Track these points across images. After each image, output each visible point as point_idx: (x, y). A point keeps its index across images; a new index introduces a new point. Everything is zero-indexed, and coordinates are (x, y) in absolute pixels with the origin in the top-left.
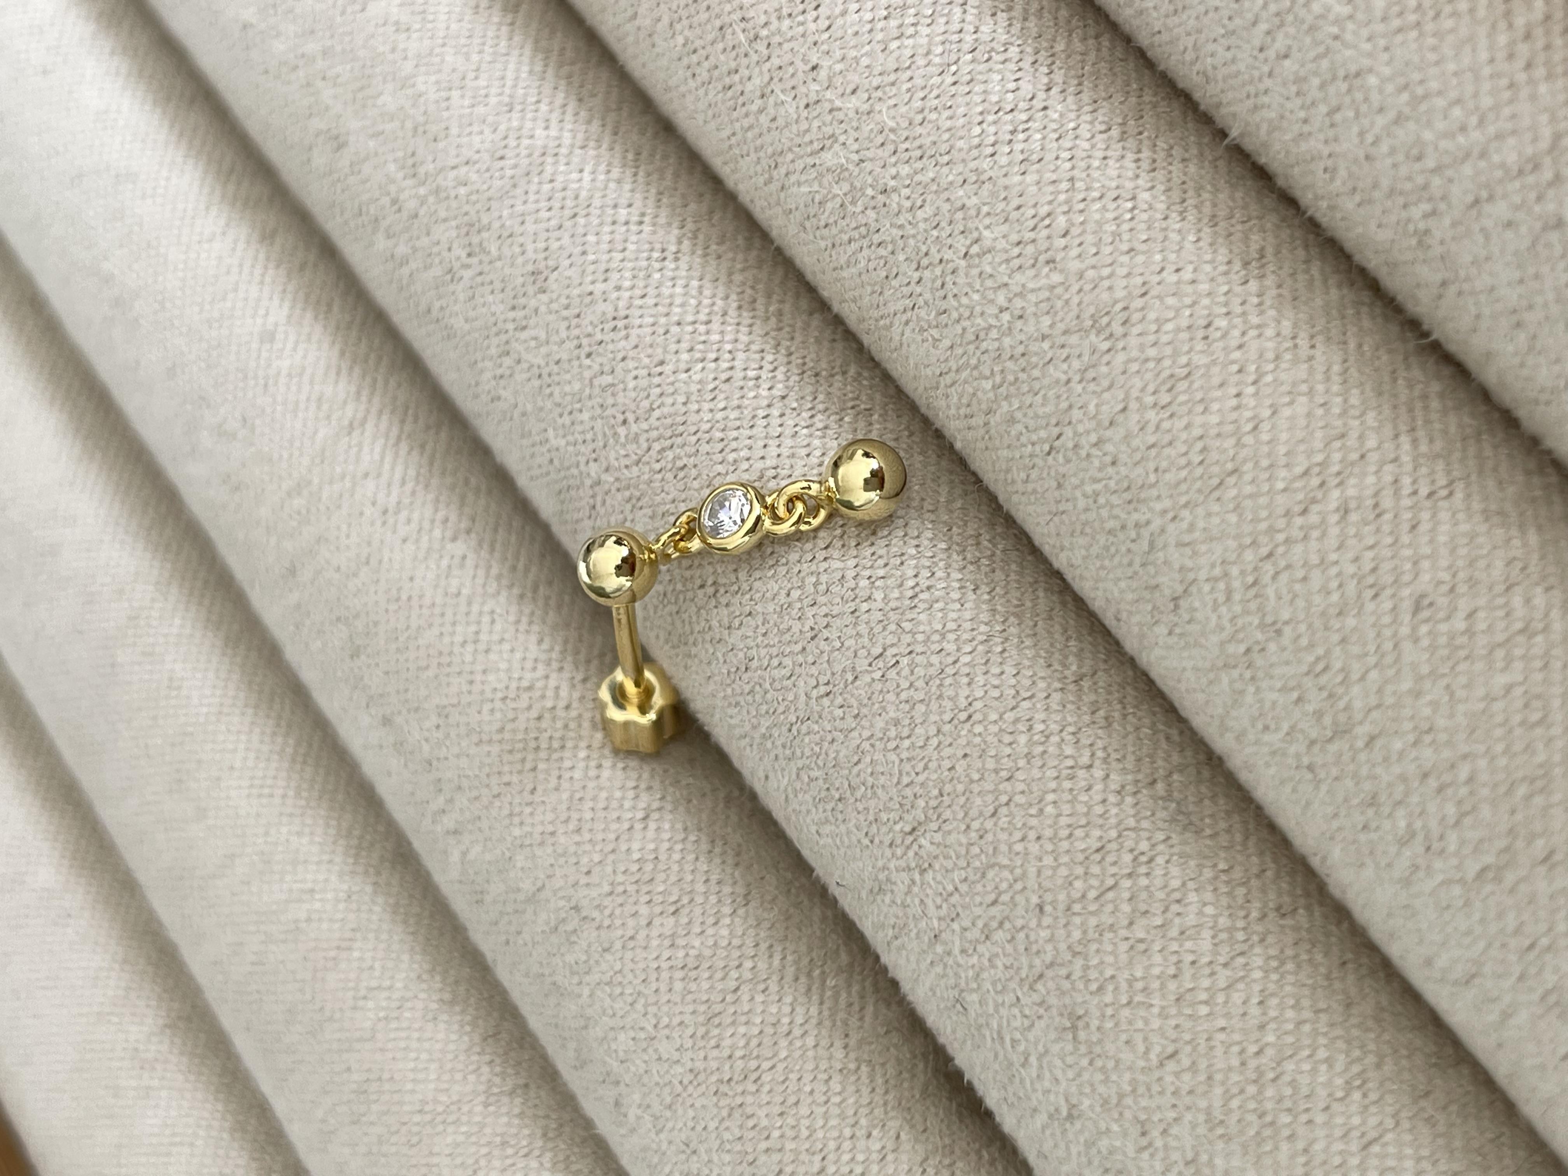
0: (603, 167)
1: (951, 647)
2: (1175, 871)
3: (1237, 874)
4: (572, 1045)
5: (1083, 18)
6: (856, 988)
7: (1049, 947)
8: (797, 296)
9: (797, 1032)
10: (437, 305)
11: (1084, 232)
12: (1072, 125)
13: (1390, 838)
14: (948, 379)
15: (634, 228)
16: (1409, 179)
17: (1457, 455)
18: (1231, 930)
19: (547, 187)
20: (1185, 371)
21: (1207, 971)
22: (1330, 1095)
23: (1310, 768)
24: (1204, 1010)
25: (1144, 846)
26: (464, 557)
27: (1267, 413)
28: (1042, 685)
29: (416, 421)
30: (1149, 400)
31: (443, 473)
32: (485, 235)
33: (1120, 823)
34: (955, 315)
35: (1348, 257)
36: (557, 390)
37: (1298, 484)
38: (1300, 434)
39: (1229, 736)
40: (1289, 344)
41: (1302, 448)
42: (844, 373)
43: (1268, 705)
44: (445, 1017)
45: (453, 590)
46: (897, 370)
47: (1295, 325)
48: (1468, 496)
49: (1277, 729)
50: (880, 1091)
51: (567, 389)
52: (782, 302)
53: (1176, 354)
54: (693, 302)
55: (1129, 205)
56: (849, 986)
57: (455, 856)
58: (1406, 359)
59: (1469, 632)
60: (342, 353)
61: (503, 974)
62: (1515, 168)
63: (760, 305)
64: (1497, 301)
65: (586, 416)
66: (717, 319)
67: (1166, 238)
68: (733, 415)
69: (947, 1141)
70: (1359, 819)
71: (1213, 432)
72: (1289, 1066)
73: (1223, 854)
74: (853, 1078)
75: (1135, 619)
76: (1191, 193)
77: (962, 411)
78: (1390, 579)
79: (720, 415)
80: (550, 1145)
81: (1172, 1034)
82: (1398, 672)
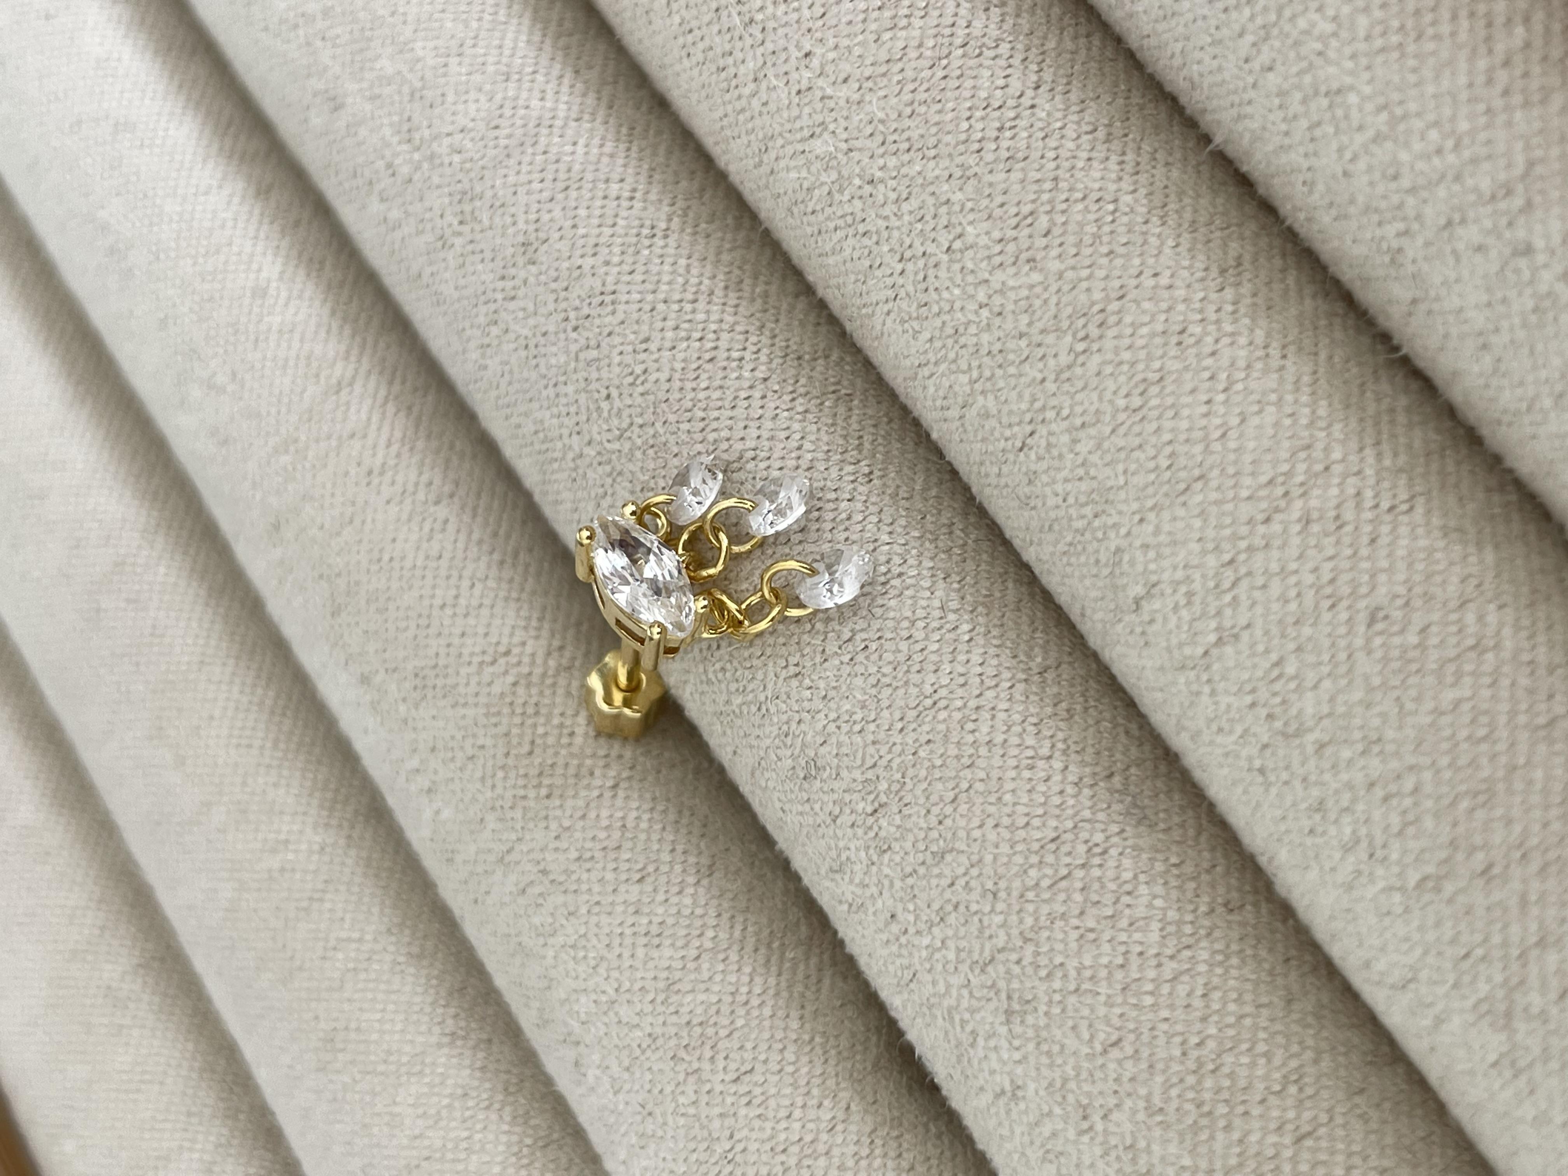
0: (596, 141)
1: (919, 635)
2: (1127, 862)
3: (1188, 869)
4: (536, 1004)
5: (1075, 16)
6: (814, 961)
7: (1001, 933)
8: (784, 278)
9: (755, 1002)
10: (428, 271)
11: (1063, 234)
12: (1059, 124)
13: (1335, 843)
14: (926, 372)
15: (625, 204)
16: (1385, 197)
17: (1420, 470)
18: (1180, 923)
19: (539, 158)
20: (1157, 376)
21: (1154, 962)
22: (1266, 1088)
23: (1262, 771)
24: (1148, 1000)
25: (1099, 837)
26: (446, 521)
27: (1234, 421)
28: (1006, 675)
29: (403, 383)
30: (1121, 403)
31: (429, 437)
32: (478, 204)
33: (1076, 814)
34: (935, 309)
35: (1324, 268)
36: (542, 362)
37: (1263, 493)
38: (1266, 443)
39: (1185, 736)
40: (1261, 353)
41: (1269, 457)
42: (827, 357)
43: (1223, 707)
44: (412, 970)
45: (434, 553)
46: (877, 358)
47: (1268, 335)
48: (1428, 512)
49: (1231, 732)
50: (832, 1062)
51: (553, 361)
52: (767, 283)
53: (1150, 358)
54: (680, 280)
55: (1111, 207)
56: (807, 959)
57: (428, 814)
58: (1375, 372)
59: (1421, 646)
60: (333, 313)
61: (471, 930)
62: (1488, 193)
63: (746, 286)
64: (1466, 321)
65: (570, 389)
66: (703, 298)
67: (1145, 242)
68: (717, 394)
69: (896, 1113)
70: (1306, 824)
71: (1182, 437)
72: (1228, 1059)
73: (1174, 848)
74: (807, 1049)
75: (1099, 616)
76: (1173, 197)
77: (939, 403)
78: (1347, 590)
79: (702, 395)
80: (511, 1099)
81: (1116, 1021)
82: (1350, 682)
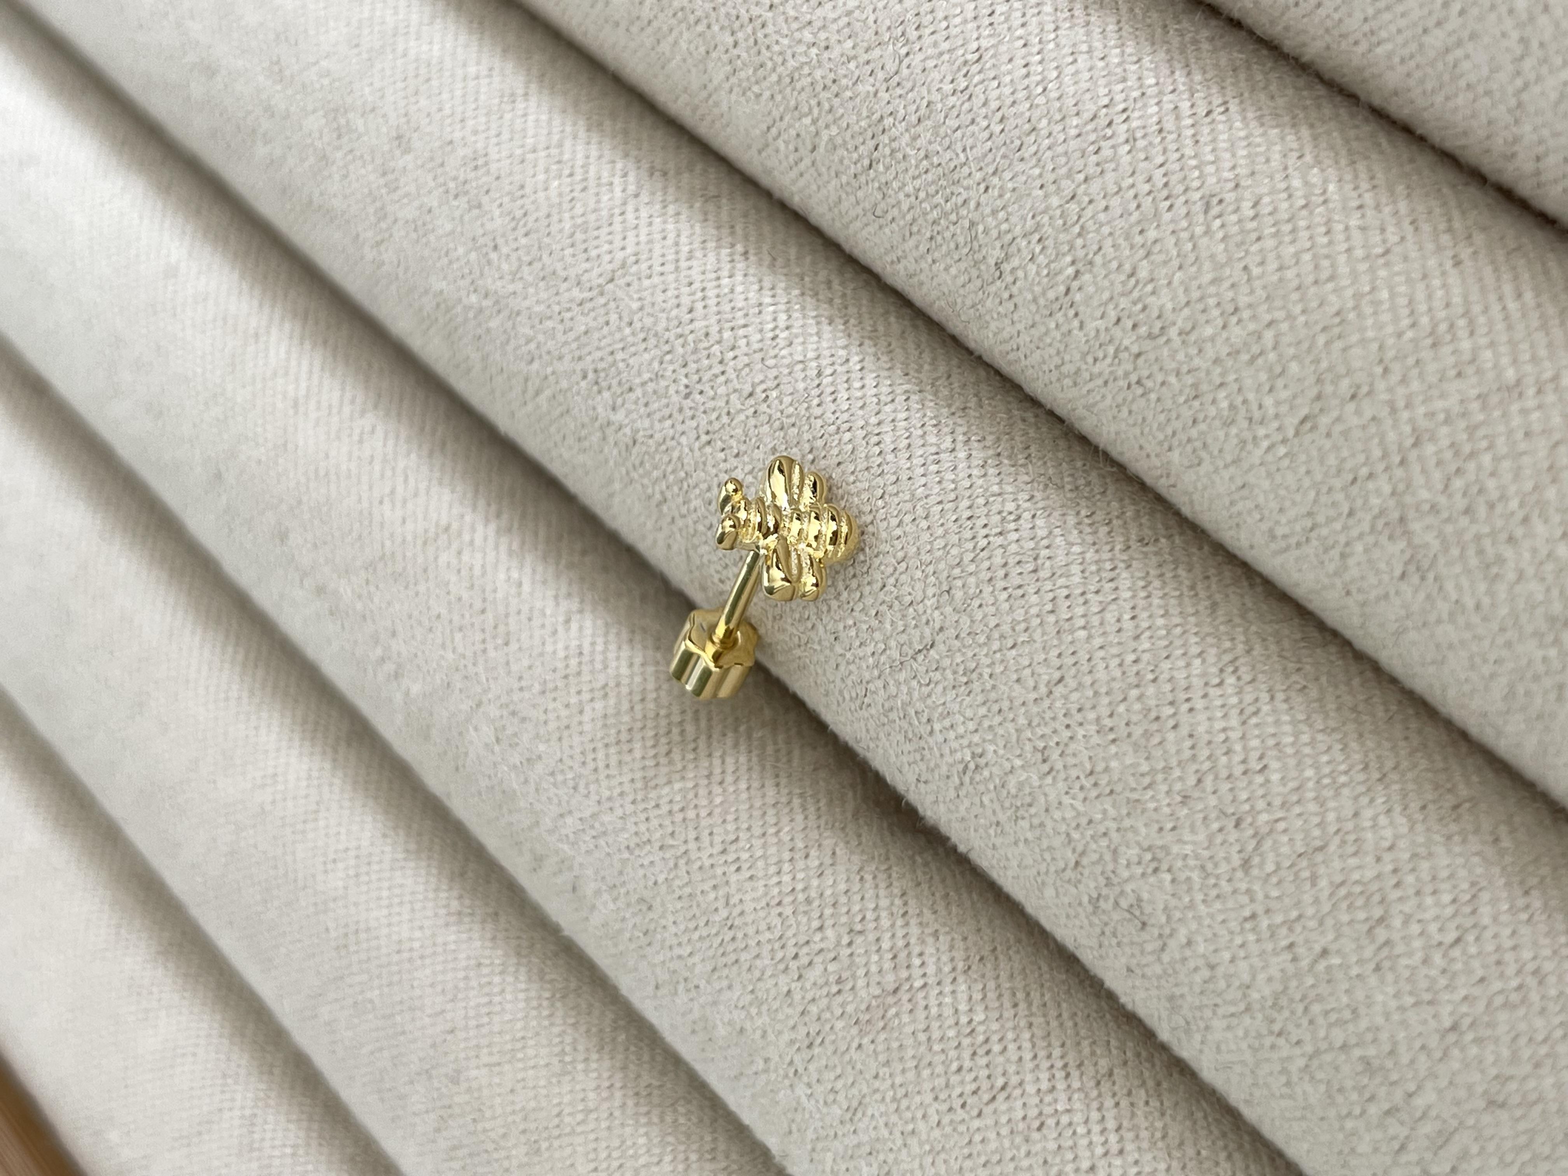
7: (937, 613)
20: (977, 55)
21: (1081, 600)
22: (1206, 684)
24: (1082, 634)
30: (948, 88)
36: (432, 238)
37: (1089, 127)
38: (1084, 85)
41: (1088, 96)
49: (1105, 357)
56: (775, 735)
71: (1009, 101)
78: (1180, 188)
82: (1199, 269)
